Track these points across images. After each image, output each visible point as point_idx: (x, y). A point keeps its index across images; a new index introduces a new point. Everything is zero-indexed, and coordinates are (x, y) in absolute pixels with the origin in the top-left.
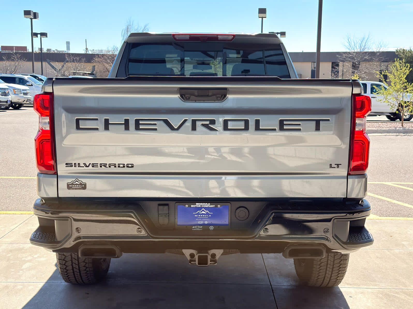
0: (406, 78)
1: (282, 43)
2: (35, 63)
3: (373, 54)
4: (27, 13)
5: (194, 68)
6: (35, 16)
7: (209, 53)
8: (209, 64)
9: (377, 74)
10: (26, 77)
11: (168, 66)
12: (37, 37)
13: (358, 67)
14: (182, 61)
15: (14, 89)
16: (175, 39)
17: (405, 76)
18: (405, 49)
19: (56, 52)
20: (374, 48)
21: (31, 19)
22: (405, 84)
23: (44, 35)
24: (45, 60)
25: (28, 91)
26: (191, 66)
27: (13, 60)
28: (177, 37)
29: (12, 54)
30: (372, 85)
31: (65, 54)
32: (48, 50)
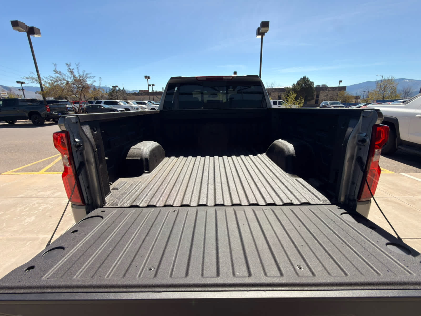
0: (294, 99)
1: (261, 81)
2: (150, 96)
3: (276, 89)
4: (146, 77)
5: (209, 97)
6: (149, 78)
7: (215, 88)
8: (216, 95)
9: (283, 97)
10: (146, 102)
11: (194, 96)
12: (151, 86)
13: (270, 94)
14: (202, 93)
15: (141, 107)
16: (197, 79)
17: (294, 98)
18: (288, 87)
19: (159, 92)
20: (276, 87)
21: (148, 79)
22: (294, 101)
23: (153, 85)
24: (155, 95)
25: (147, 107)
26: (207, 96)
27: (143, 95)
28: (199, 79)
29: (142, 93)
30: (279, 101)
31: (161, 92)
32: (156, 91)
